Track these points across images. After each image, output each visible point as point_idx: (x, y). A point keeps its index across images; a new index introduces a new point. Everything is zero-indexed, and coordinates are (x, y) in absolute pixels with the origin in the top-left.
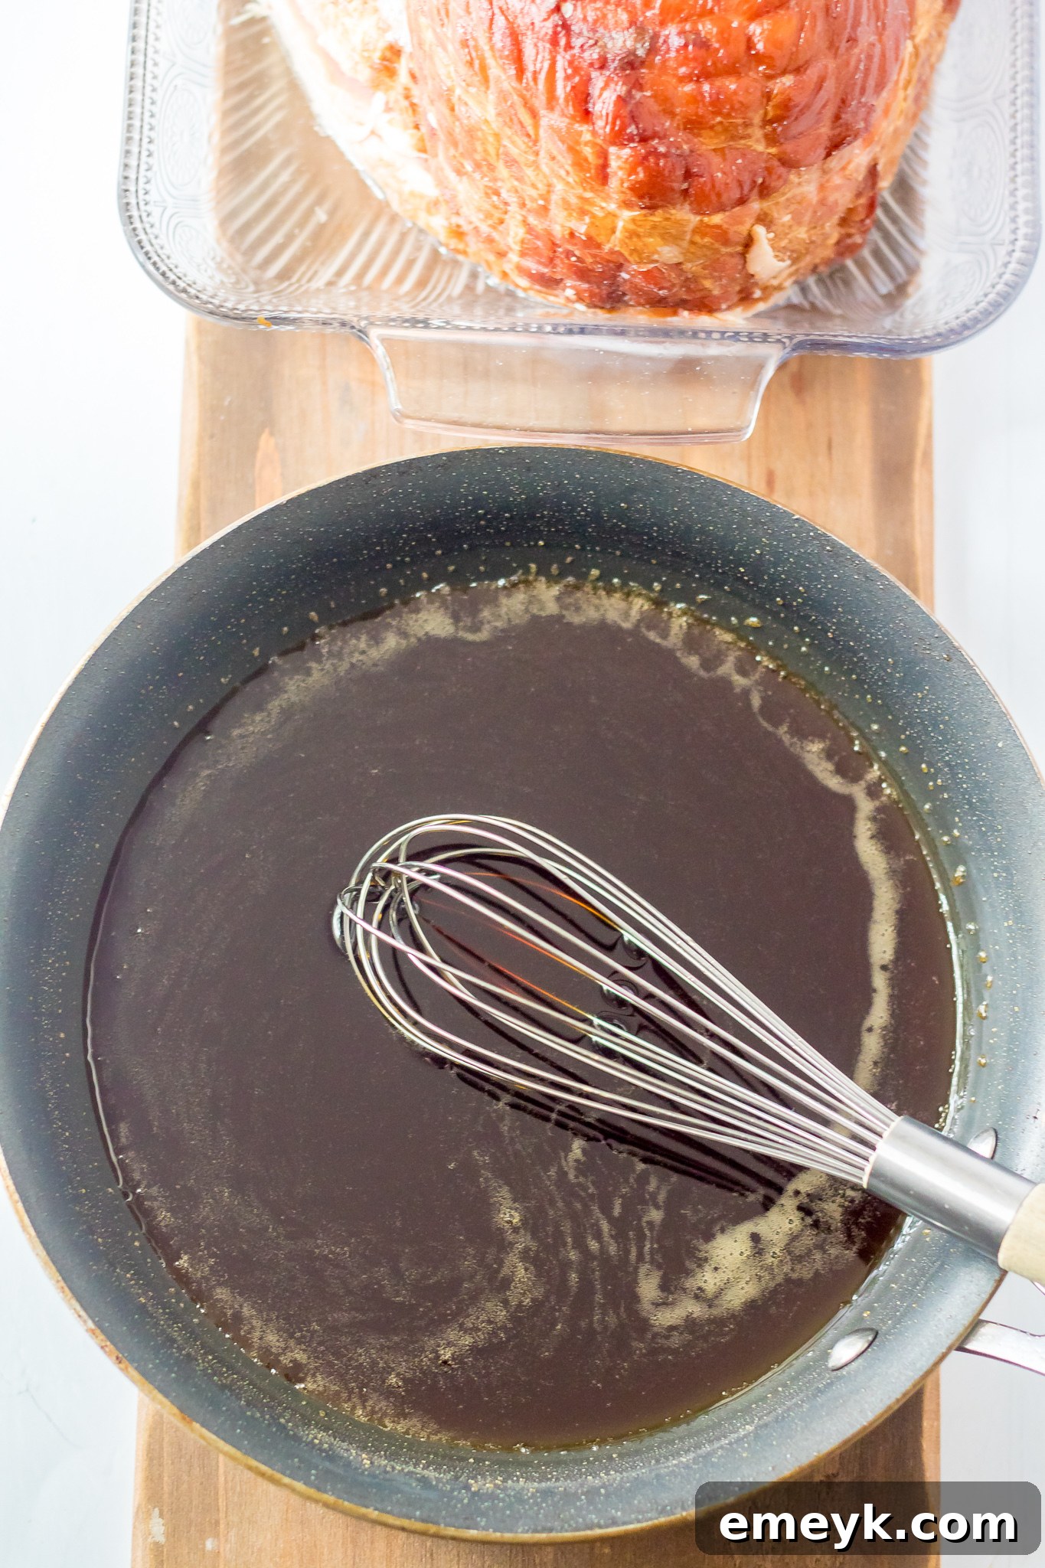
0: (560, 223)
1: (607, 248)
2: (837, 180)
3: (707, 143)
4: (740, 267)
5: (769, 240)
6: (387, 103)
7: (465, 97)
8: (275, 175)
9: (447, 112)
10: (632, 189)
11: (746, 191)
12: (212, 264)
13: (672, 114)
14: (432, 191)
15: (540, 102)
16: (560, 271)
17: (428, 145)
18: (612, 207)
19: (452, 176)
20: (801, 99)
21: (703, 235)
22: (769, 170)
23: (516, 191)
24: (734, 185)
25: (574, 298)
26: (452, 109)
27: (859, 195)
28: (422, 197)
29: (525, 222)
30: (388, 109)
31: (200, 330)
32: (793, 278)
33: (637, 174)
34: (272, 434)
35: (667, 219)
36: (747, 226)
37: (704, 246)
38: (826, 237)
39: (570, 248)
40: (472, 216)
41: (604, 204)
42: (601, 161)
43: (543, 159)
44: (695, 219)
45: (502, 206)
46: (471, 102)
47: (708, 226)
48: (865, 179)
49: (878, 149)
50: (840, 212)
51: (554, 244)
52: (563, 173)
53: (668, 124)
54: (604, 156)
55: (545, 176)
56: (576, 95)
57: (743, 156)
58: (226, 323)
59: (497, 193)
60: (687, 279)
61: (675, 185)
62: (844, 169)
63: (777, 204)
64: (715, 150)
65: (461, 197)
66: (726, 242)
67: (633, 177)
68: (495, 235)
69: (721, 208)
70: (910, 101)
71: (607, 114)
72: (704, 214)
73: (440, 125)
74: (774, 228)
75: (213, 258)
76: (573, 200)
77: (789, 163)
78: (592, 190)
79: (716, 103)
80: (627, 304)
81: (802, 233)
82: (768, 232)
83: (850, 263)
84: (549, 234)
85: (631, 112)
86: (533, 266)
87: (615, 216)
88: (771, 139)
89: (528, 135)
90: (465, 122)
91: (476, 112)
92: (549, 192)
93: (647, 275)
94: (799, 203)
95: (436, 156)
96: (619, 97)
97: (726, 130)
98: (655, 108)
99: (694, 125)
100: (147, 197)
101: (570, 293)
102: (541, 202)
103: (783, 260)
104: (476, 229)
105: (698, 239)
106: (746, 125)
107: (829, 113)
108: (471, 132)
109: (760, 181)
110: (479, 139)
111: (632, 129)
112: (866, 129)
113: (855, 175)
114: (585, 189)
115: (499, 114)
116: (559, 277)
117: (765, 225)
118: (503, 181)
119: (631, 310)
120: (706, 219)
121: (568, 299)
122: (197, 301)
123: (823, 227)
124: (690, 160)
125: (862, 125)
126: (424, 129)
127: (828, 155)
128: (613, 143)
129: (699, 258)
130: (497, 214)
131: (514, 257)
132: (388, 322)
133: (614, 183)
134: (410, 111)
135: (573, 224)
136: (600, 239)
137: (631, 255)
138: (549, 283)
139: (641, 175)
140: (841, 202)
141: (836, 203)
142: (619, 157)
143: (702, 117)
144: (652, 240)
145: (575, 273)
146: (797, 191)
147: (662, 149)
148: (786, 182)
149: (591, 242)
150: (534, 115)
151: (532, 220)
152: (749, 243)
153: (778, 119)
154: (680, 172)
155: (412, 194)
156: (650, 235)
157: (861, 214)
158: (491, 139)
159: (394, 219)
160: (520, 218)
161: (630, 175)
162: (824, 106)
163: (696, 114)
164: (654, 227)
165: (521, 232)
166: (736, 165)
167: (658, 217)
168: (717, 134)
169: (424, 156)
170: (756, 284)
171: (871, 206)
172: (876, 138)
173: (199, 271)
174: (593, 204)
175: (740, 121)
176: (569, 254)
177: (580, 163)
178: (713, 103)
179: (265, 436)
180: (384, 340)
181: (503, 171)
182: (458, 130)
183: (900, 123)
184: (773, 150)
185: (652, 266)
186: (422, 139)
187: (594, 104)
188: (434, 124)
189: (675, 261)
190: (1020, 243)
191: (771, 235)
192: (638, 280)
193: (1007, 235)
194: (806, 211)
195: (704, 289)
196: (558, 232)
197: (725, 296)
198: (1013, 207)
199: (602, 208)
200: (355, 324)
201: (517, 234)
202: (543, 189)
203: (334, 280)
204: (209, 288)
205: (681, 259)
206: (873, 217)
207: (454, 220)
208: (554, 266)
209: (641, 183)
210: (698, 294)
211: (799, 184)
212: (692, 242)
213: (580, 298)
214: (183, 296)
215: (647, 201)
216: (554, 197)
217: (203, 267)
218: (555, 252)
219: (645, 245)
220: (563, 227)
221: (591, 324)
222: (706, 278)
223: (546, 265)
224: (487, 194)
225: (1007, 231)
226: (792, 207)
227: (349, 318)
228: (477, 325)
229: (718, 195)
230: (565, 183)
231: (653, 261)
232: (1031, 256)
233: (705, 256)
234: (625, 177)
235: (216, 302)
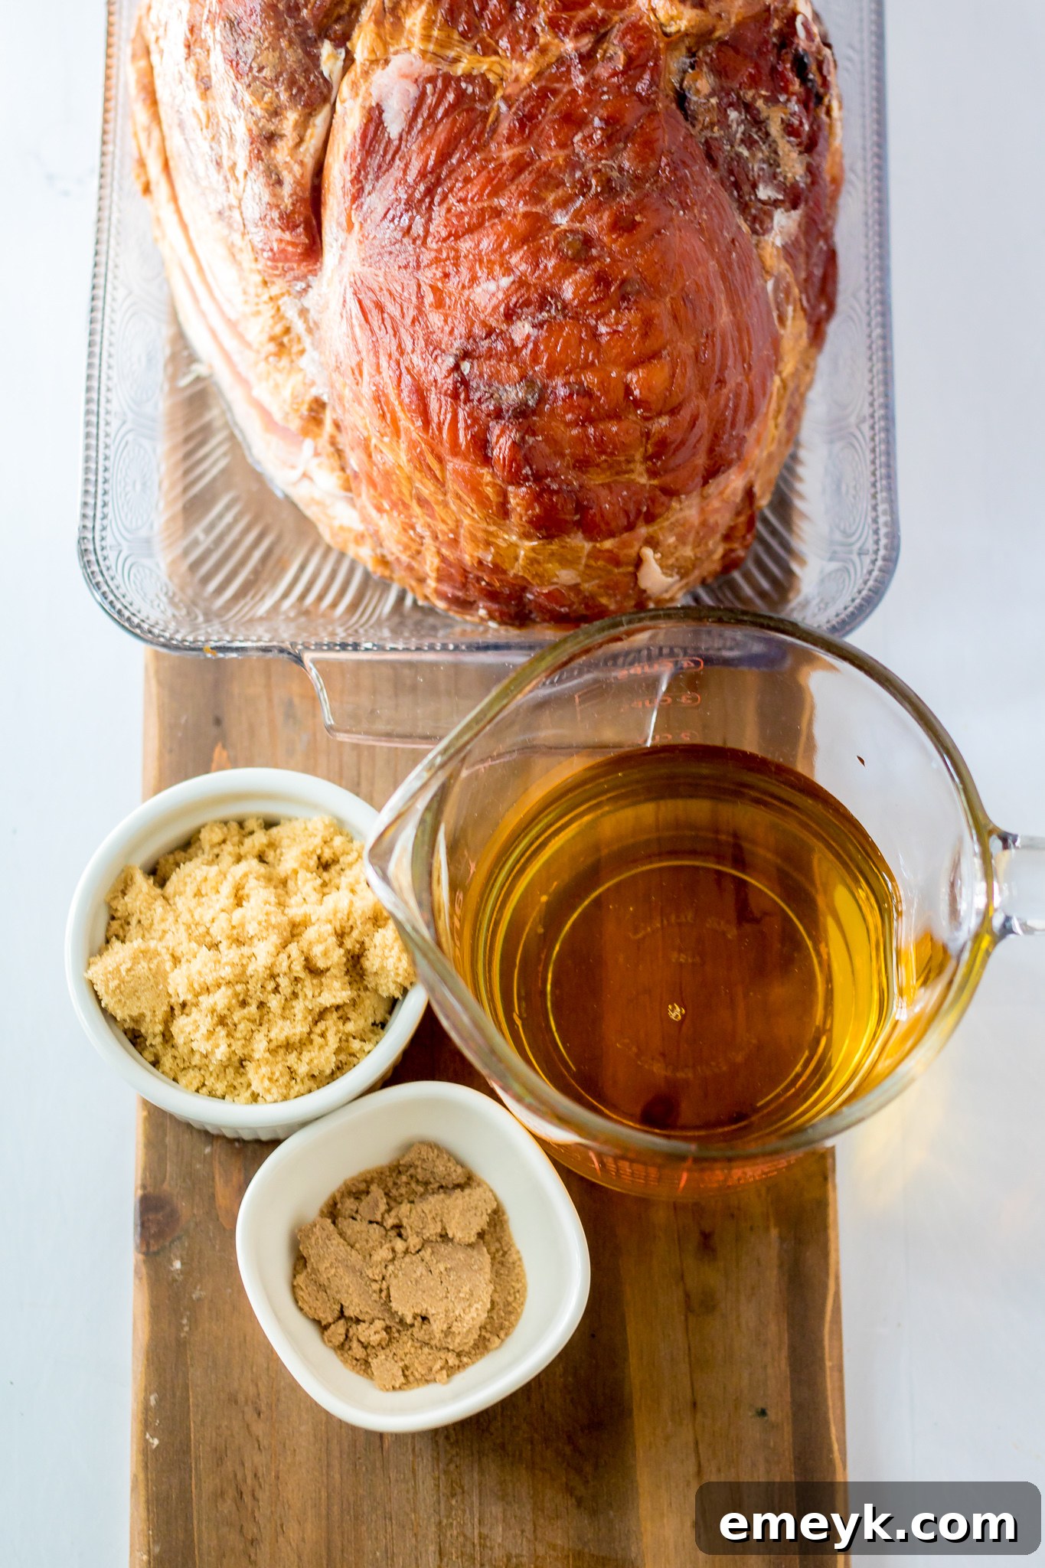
0: (469, 554)
1: (511, 573)
2: (716, 503)
3: (596, 479)
4: (632, 585)
5: (656, 560)
6: (316, 449)
7: (380, 446)
8: (220, 516)
9: (365, 458)
10: (530, 522)
11: (632, 518)
12: (164, 599)
13: (562, 455)
14: (359, 527)
15: (445, 450)
16: (473, 594)
17: (353, 485)
18: (514, 538)
19: (374, 513)
20: (675, 437)
21: (597, 559)
22: (653, 500)
23: (429, 526)
24: (622, 515)
25: (487, 617)
26: (370, 456)
27: (738, 514)
28: (350, 530)
29: (439, 553)
30: (317, 454)
31: (157, 656)
32: (684, 590)
33: (533, 509)
34: (224, 747)
35: (563, 547)
36: (636, 548)
37: (599, 568)
38: (710, 553)
39: (480, 574)
40: (393, 549)
41: (506, 537)
42: (501, 499)
43: (450, 498)
44: (588, 546)
45: (418, 539)
46: (385, 450)
47: (600, 551)
48: (743, 500)
49: (752, 473)
50: (722, 530)
51: (465, 570)
52: (469, 510)
53: (558, 464)
54: (504, 495)
55: (453, 512)
56: (476, 443)
57: (628, 489)
58: (176, 654)
59: (413, 528)
60: (585, 597)
61: (568, 517)
62: (721, 493)
63: (661, 528)
64: (602, 485)
65: (383, 532)
66: (618, 563)
67: (530, 512)
68: (415, 565)
69: (611, 535)
70: (782, 427)
71: (504, 458)
72: (596, 541)
73: (361, 470)
74: (660, 549)
75: (166, 594)
76: (480, 535)
77: (670, 493)
78: (495, 524)
79: (600, 445)
80: (534, 621)
81: (688, 552)
82: (655, 552)
83: (736, 575)
84: (460, 561)
85: (525, 455)
86: (447, 589)
87: (517, 546)
88: (653, 473)
89: (437, 479)
90: (381, 467)
91: (389, 457)
92: (457, 527)
93: (548, 595)
94: (683, 525)
95: (359, 495)
96: (514, 443)
97: (610, 467)
98: (547, 450)
99: (582, 464)
100: (104, 543)
101: (482, 612)
102: (451, 536)
103: (671, 576)
104: (398, 559)
105: (592, 562)
106: (628, 462)
107: (703, 447)
108: (387, 475)
109: (645, 509)
110: (393, 482)
111: (527, 470)
112: (739, 458)
113: (732, 498)
114: (488, 524)
115: (409, 461)
116: (472, 599)
117: (651, 547)
118: (417, 517)
119: (539, 627)
120: (598, 545)
121: (482, 619)
122: (150, 636)
123: (706, 544)
124: (580, 494)
125: (735, 455)
126: (349, 471)
127: (705, 482)
128: (511, 483)
129: (594, 579)
130: (415, 547)
131: (432, 583)
133: (514, 519)
134: (336, 456)
135: (480, 554)
136: (506, 566)
137: (533, 578)
138: (464, 605)
139: (537, 510)
140: (720, 522)
141: (717, 523)
142: (517, 497)
143: (588, 456)
144: (550, 565)
145: (486, 595)
146: (680, 516)
147: (555, 487)
148: (668, 508)
149: (497, 569)
150: (440, 460)
151: (444, 551)
152: (639, 562)
153: (657, 455)
154: (571, 506)
155: (342, 528)
156: (549, 561)
157: (742, 530)
158: (404, 482)
159: (329, 549)
160: (434, 549)
161: (527, 510)
162: (698, 441)
163: (584, 455)
164: (552, 554)
165: (436, 561)
166: (622, 497)
167: (554, 546)
168: (604, 471)
169: (349, 495)
170: (649, 598)
171: (750, 524)
172: (750, 465)
173: (152, 607)
174: (497, 537)
175: (622, 458)
176: (479, 579)
177: (482, 501)
178: (597, 444)
179: (218, 750)
180: (315, 662)
181: (416, 510)
182: (375, 473)
183: (773, 448)
184: (655, 482)
185: (552, 588)
186: (347, 480)
187: (492, 450)
188: (356, 468)
189: (573, 582)
190: (882, 552)
191: (659, 555)
192: (542, 600)
193: (870, 546)
194: (689, 532)
195: (602, 605)
196: (467, 559)
197: (621, 611)
198: (875, 521)
199: (504, 539)
200: (291, 651)
201: (432, 563)
202: (452, 524)
203: (276, 607)
204: (161, 622)
205: (578, 580)
206: (754, 531)
207: (379, 551)
208: (467, 590)
209: (538, 517)
210: (596, 610)
211: (681, 509)
212: (587, 566)
213: (492, 617)
214: (138, 631)
215: (544, 532)
216: (462, 531)
217: (156, 603)
218: (466, 577)
219: (545, 570)
220: (472, 556)
221: (502, 641)
222: (602, 596)
223: (460, 589)
224: (405, 530)
225: (871, 541)
226: (677, 530)
227: (287, 645)
228: (400, 646)
229: (607, 524)
230: (471, 519)
231: (553, 584)
232: (890, 564)
233: (600, 577)
234: (523, 512)
235: (167, 635)
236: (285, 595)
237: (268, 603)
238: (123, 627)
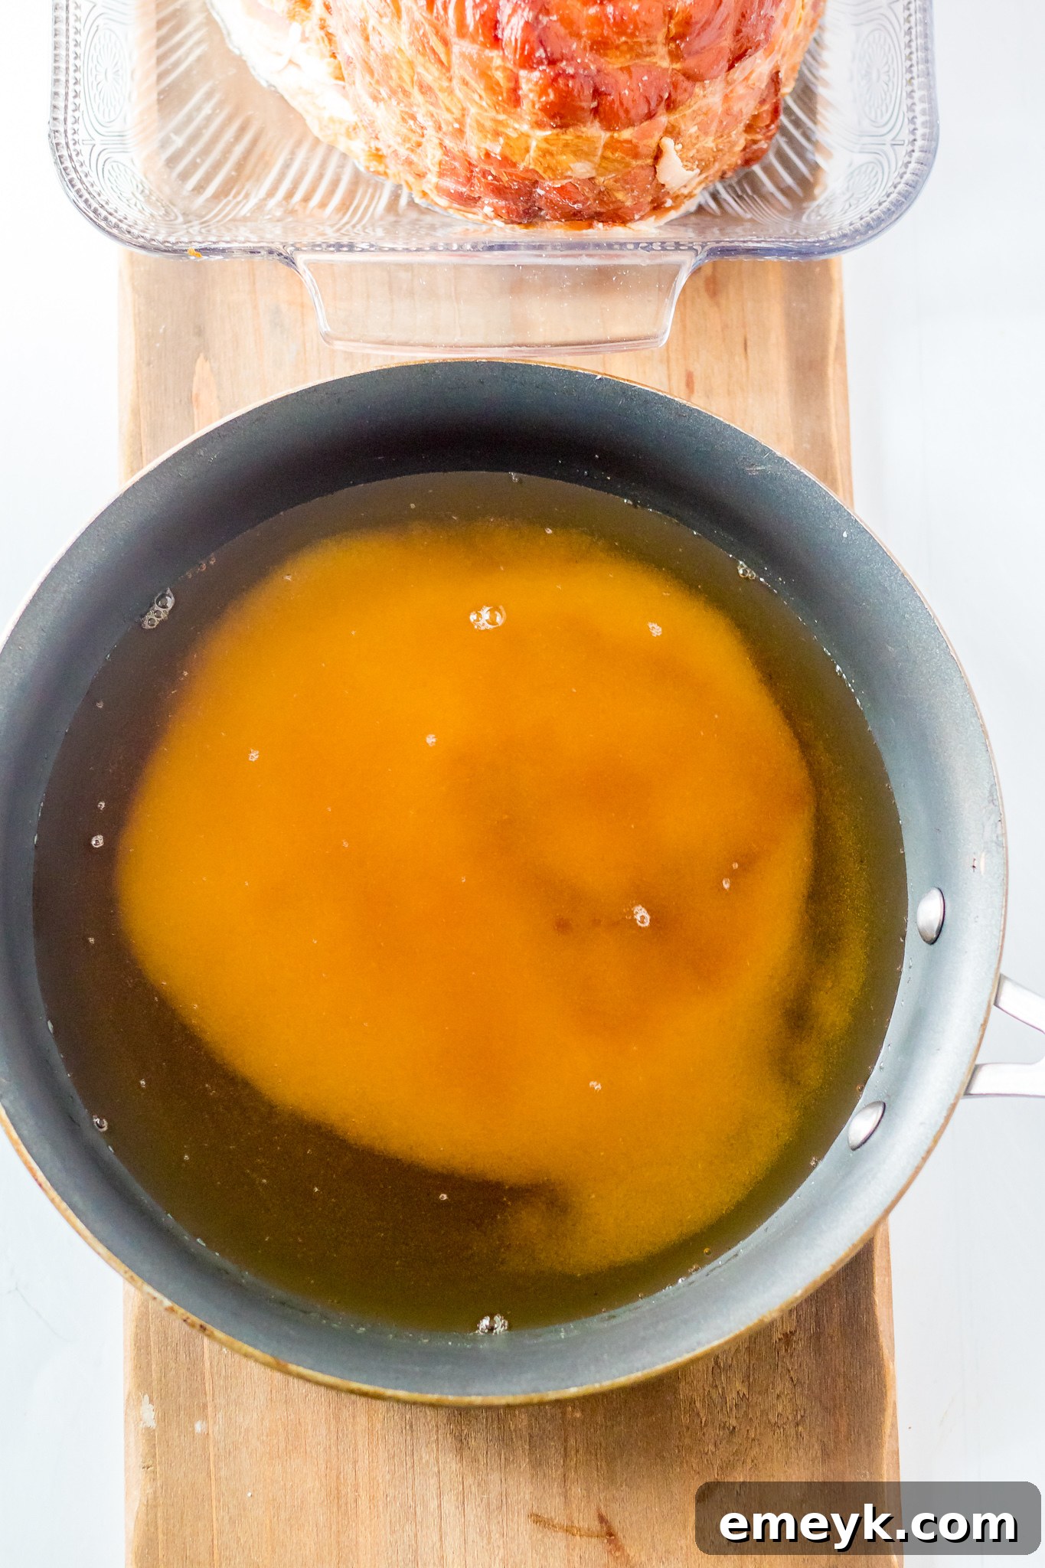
0: (474, 145)
1: (521, 166)
2: (741, 90)
3: (614, 63)
4: (651, 178)
5: (677, 151)
6: (304, 33)
7: (379, 27)
8: (198, 108)
9: (362, 41)
10: (544, 109)
11: (653, 104)
12: (141, 197)
13: (579, 36)
14: (352, 118)
15: (450, 32)
16: (478, 190)
17: (346, 73)
18: (525, 128)
19: (369, 102)
20: (700, 16)
21: (614, 150)
22: (674, 85)
23: (432, 115)
24: (641, 101)
25: (492, 214)
26: (367, 40)
27: (763, 102)
28: (341, 122)
29: (441, 144)
30: (305, 39)
31: (132, 261)
32: (703, 185)
33: (548, 95)
34: (206, 359)
35: (579, 137)
36: (656, 139)
37: (615, 160)
38: (733, 144)
39: (487, 167)
40: (389, 141)
41: (517, 126)
42: (512, 85)
43: (456, 84)
44: (605, 136)
45: (419, 130)
46: (384, 32)
47: (618, 141)
48: (768, 87)
49: (779, 57)
50: (745, 120)
51: (470, 164)
52: (476, 97)
53: (574, 46)
54: (515, 79)
55: (459, 100)
56: (485, 23)
57: (649, 73)
58: (157, 257)
59: (414, 118)
60: (600, 192)
61: (584, 104)
62: (746, 79)
63: (684, 116)
64: (621, 69)
65: (379, 122)
66: (636, 156)
67: (544, 99)
68: (414, 158)
69: (630, 124)
70: (808, 9)
71: (516, 40)
72: (614, 130)
73: (356, 54)
74: (681, 140)
75: (143, 192)
76: (488, 124)
77: (693, 77)
78: (505, 111)
79: (620, 25)
80: (543, 219)
81: (709, 143)
82: (677, 143)
83: (756, 168)
84: (465, 154)
85: (539, 36)
86: (450, 184)
87: (528, 136)
88: (675, 56)
89: (442, 64)
90: (380, 51)
91: (389, 40)
92: (463, 115)
93: (561, 190)
94: (706, 114)
95: (353, 83)
96: (527, 23)
97: (631, 49)
98: (562, 31)
99: (601, 46)
100: (76, 137)
101: (488, 210)
102: (457, 126)
103: (691, 169)
104: (395, 152)
105: (609, 154)
106: (650, 43)
107: (730, 27)
108: (386, 59)
109: (666, 96)
110: (393, 67)
111: (540, 53)
112: (767, 39)
113: (758, 84)
114: (497, 112)
115: (411, 43)
116: (477, 195)
117: (673, 137)
118: (419, 106)
119: (548, 225)
120: (616, 135)
121: (486, 216)
122: (129, 236)
123: (729, 136)
124: (598, 79)
125: (762, 36)
126: (340, 58)
127: (732, 67)
128: (523, 67)
129: (611, 172)
130: (415, 138)
131: (432, 178)
132: (314, 247)
133: (526, 105)
134: (326, 41)
135: (488, 145)
136: (515, 158)
137: (545, 172)
138: (468, 201)
139: (552, 96)
140: (745, 110)
141: (741, 111)
142: (529, 80)
143: (607, 37)
144: (564, 157)
145: (493, 191)
146: (703, 103)
147: (570, 71)
148: (691, 95)
149: (506, 161)
150: (445, 42)
151: (448, 142)
152: (658, 155)
153: (681, 36)
154: (588, 92)
155: (332, 120)
156: (563, 153)
157: (766, 120)
158: (405, 67)
159: (317, 143)
160: (436, 141)
161: (540, 97)
162: (725, 21)
163: (603, 36)
164: (566, 145)
165: (438, 154)
166: (642, 82)
167: (569, 136)
168: (623, 54)
169: (341, 83)
170: (667, 193)
171: (774, 114)
172: (777, 48)
173: (129, 205)
174: (506, 126)
175: (643, 40)
176: (485, 174)
177: (492, 87)
178: (616, 24)
179: (200, 361)
180: (308, 264)
181: (417, 96)
182: (372, 58)
183: (799, 30)
184: (677, 66)
185: (565, 182)
186: (338, 68)
187: (503, 31)
188: (350, 53)
189: (588, 175)
190: (919, 143)
191: (679, 147)
192: (554, 195)
193: (906, 136)
194: (712, 121)
195: (617, 201)
196: (474, 153)
197: (637, 207)
198: (911, 108)
199: (515, 129)
200: (282, 251)
201: (434, 157)
202: (457, 113)
203: (260, 207)
204: (139, 222)
205: (594, 174)
206: (778, 122)
207: (373, 144)
208: (472, 185)
209: (552, 104)
210: (612, 207)
211: (704, 96)
212: (603, 157)
213: (498, 215)
214: (115, 231)
215: (558, 120)
216: (468, 121)
217: (133, 201)
218: (472, 171)
219: (558, 162)
220: (479, 148)
221: (509, 241)
222: (618, 190)
223: (464, 185)
224: (403, 119)
225: (907, 127)
226: (699, 119)
227: (277, 246)
228: (400, 246)
229: (627, 111)
230: (479, 106)
231: (566, 177)
232: (930, 155)
233: (617, 170)
234: (536, 99)
235: (147, 236)
236: (271, 194)
237: (253, 201)
238: (99, 226)
